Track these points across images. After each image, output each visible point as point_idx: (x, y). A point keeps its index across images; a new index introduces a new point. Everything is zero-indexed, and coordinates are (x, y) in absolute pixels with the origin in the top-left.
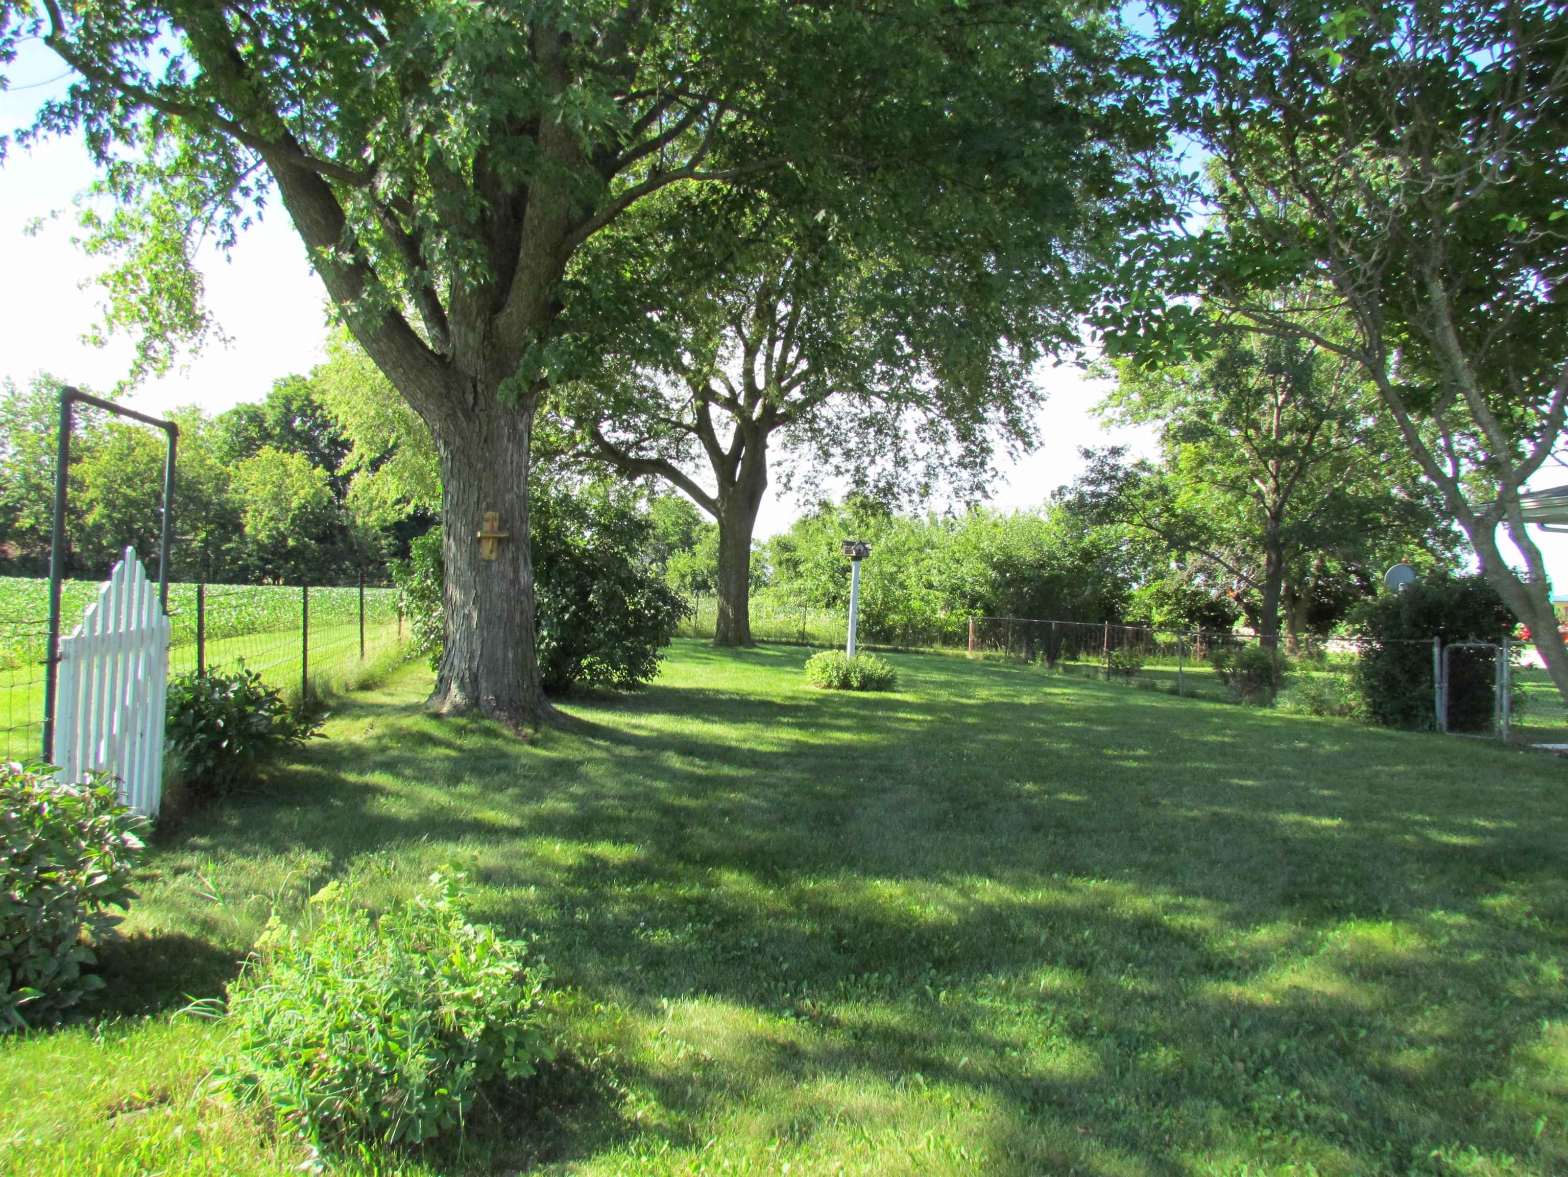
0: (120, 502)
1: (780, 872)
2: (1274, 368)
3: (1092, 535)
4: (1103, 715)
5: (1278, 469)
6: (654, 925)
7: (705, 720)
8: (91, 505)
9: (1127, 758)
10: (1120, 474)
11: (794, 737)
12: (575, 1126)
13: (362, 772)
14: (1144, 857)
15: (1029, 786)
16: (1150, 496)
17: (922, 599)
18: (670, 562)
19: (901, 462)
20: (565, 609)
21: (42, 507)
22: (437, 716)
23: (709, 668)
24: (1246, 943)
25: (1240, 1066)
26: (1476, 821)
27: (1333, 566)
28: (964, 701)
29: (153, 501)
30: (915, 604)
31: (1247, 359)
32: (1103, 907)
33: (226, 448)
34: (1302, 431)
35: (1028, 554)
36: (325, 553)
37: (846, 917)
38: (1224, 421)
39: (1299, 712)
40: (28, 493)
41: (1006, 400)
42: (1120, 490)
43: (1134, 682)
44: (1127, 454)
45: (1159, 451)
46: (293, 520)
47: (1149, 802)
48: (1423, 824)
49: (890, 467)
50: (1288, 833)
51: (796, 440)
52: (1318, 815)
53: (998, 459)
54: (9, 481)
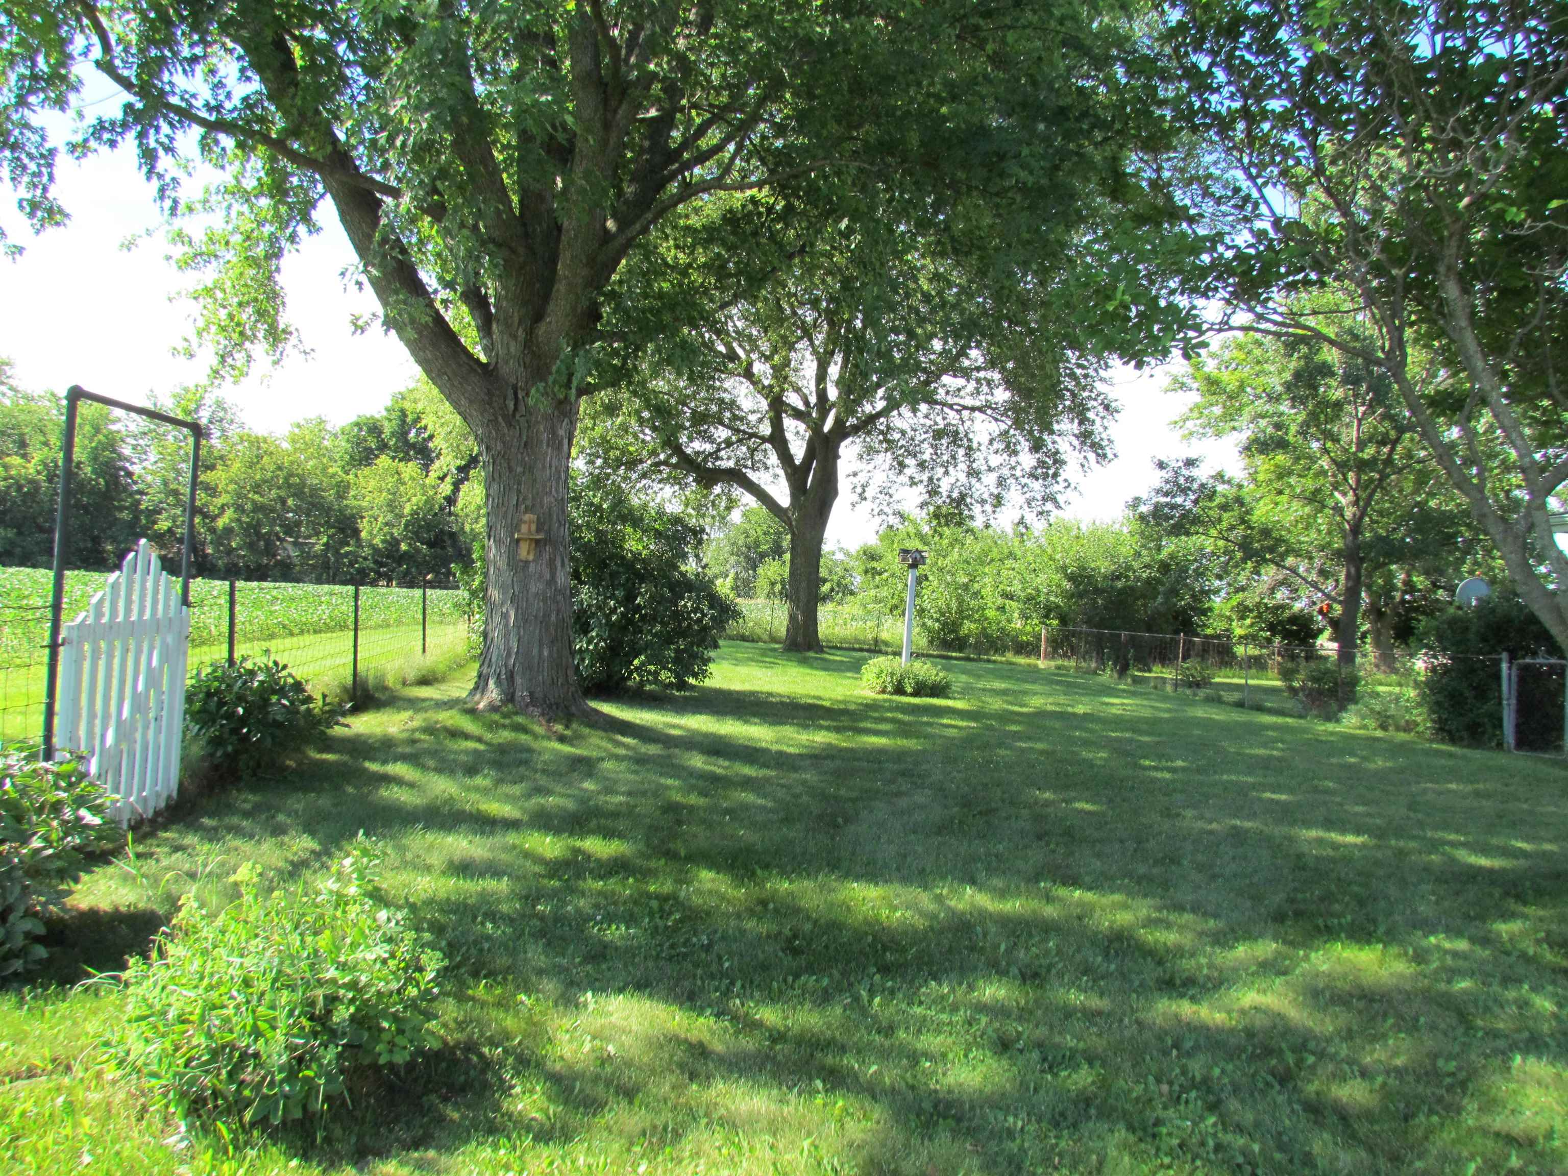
0: (248, 506)
1: (759, 872)
2: (1351, 379)
3: (1170, 546)
4: (1152, 725)
5: (1358, 481)
6: (610, 919)
7: (746, 722)
8: (223, 508)
9: (1162, 769)
10: (1195, 486)
11: (827, 740)
12: (456, 1116)
13: (385, 762)
14: (1142, 869)
15: (1047, 795)
16: (1224, 507)
17: (998, 609)
18: (760, 571)
19: (973, 473)
20: (613, 611)
21: (179, 512)
22: (472, 712)
23: (769, 672)
24: (1218, 960)
25: (1165, 1088)
26: (1513, 842)
27: (1419, 581)
28: (1016, 709)
29: (279, 506)
30: (991, 613)
31: (1326, 370)
32: (1080, 918)
33: (347, 457)
34: (1383, 443)
35: (1104, 566)
36: (435, 557)
37: (808, 918)
38: (1303, 433)
39: (1365, 727)
40: (167, 497)
41: (1080, 411)
42: (1196, 502)
43: (1202, 693)
44: (1202, 465)
45: (1242, 464)
46: (406, 526)
47: (1168, 813)
48: (1453, 844)
49: (963, 477)
50: (1305, 848)
51: (871, 450)
52: (1343, 831)
53: (1070, 471)
54: (150, 486)
